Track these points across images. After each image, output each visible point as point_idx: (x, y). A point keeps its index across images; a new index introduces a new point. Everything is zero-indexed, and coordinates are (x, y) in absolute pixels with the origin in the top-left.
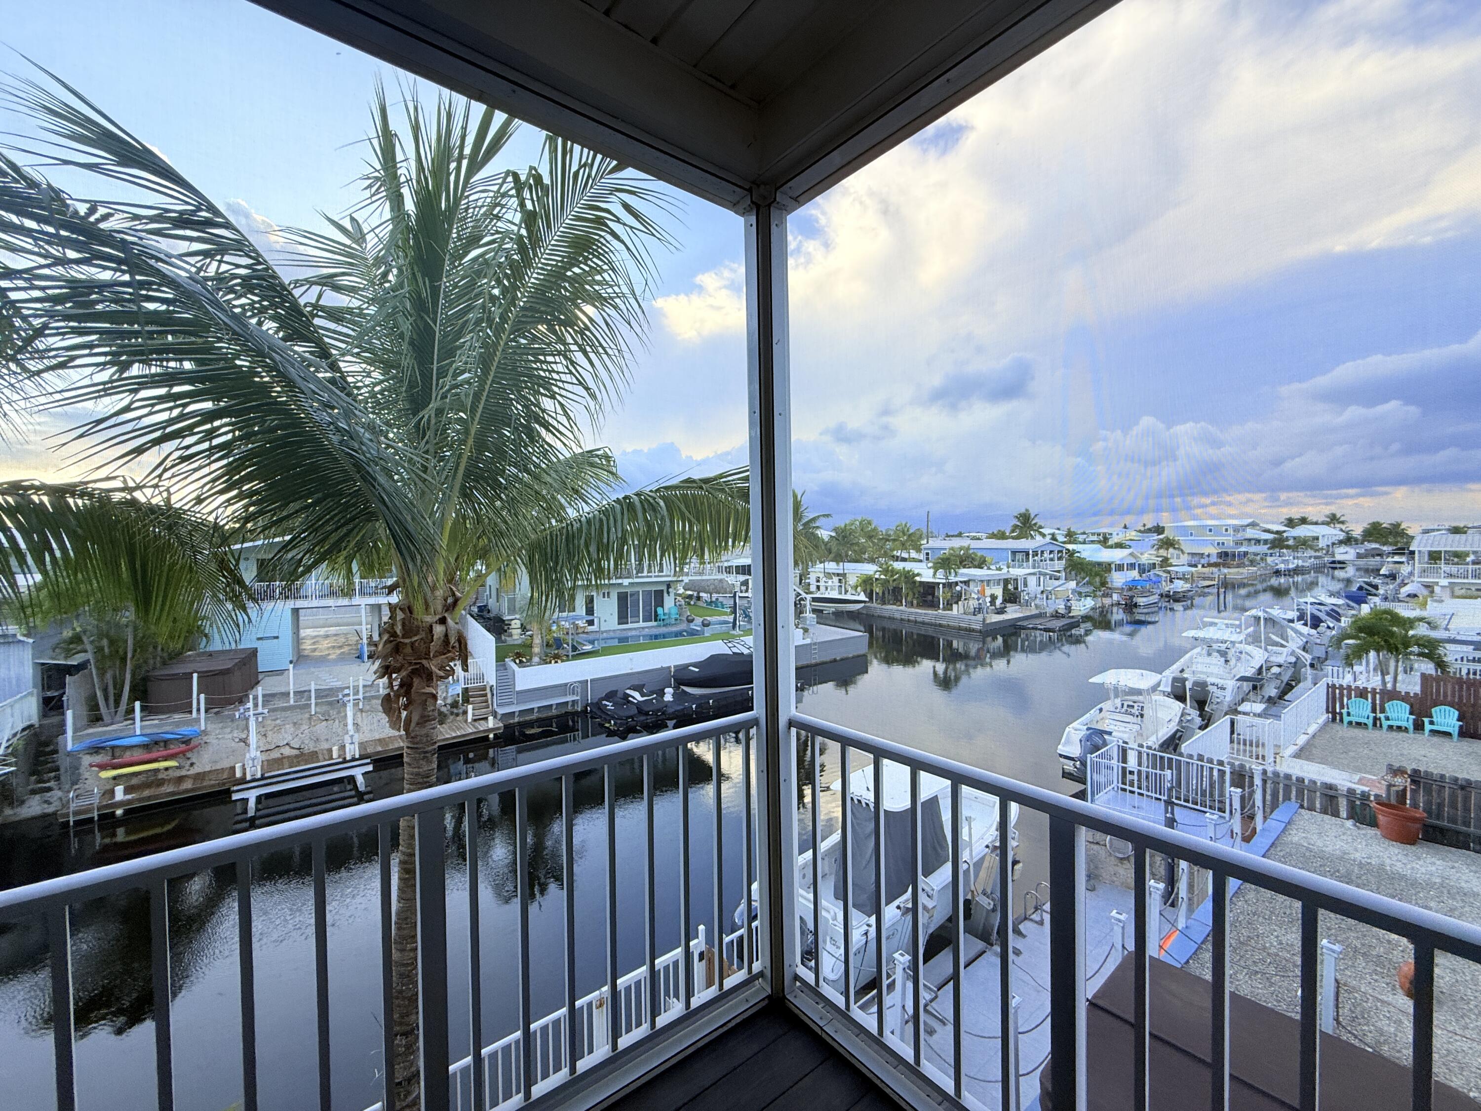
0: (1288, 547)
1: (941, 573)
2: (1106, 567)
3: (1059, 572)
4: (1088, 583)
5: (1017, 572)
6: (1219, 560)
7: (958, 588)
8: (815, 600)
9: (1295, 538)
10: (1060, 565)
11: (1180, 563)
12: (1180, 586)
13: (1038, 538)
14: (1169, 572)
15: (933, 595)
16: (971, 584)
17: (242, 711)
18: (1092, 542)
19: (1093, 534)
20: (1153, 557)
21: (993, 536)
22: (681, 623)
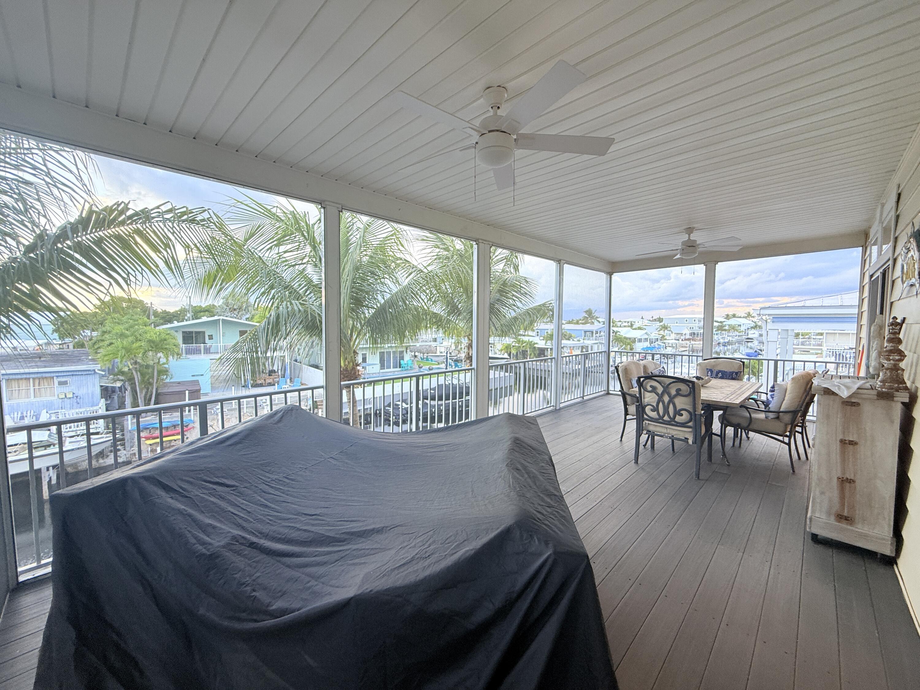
1: (548, 343)
2: (633, 340)
5: (588, 342)
6: (691, 337)
9: (729, 325)
11: (671, 339)
13: (596, 323)
14: (665, 343)
15: (544, 354)
16: (565, 348)
18: (625, 326)
19: (625, 322)
20: (657, 335)
21: (573, 323)
22: (415, 368)
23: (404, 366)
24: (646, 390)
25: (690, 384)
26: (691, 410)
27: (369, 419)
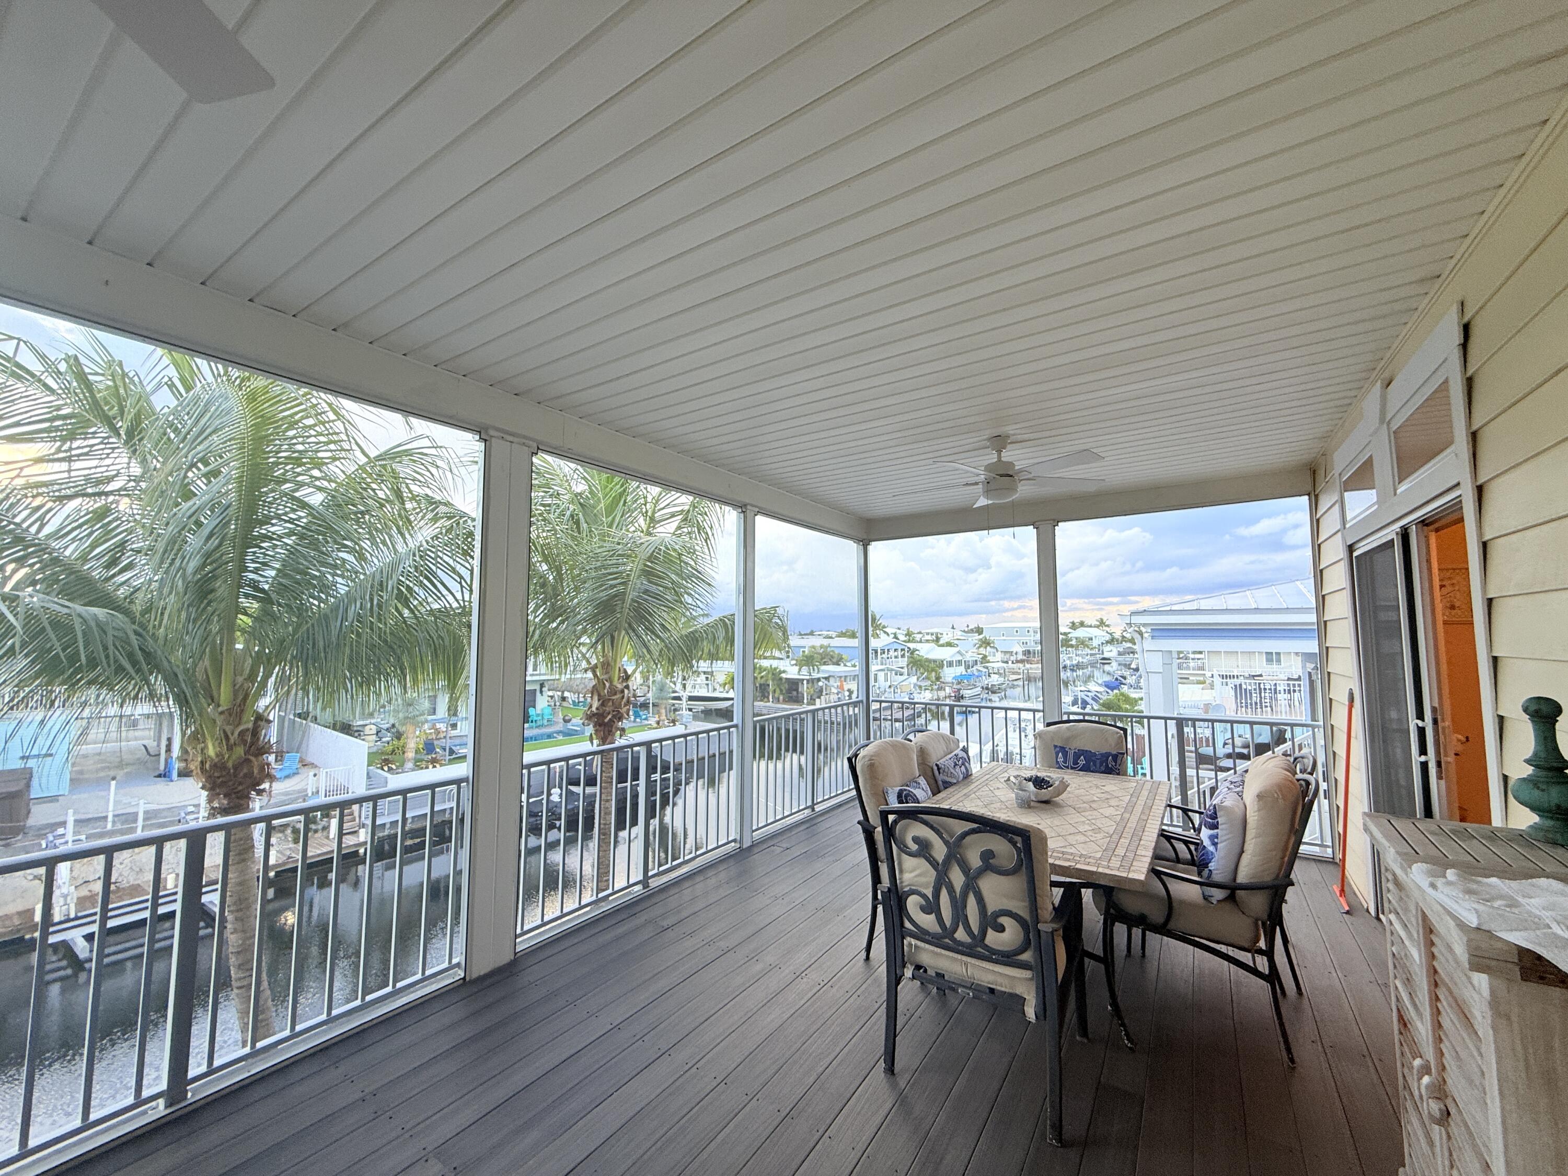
0: (1072, 646)
1: (805, 670)
2: (940, 664)
3: (902, 668)
4: (927, 678)
6: (1024, 658)
7: (820, 684)
8: (691, 698)
9: (1076, 638)
10: (903, 662)
11: (995, 660)
12: (995, 680)
13: (883, 635)
14: (987, 668)
15: (797, 690)
16: (831, 680)
17: (51, 838)
18: (927, 641)
19: (928, 634)
20: (975, 655)
21: (842, 635)
22: (556, 723)
23: (535, 718)
24: (904, 849)
25: (1018, 839)
26: (1025, 914)
27: (447, 832)
